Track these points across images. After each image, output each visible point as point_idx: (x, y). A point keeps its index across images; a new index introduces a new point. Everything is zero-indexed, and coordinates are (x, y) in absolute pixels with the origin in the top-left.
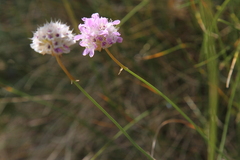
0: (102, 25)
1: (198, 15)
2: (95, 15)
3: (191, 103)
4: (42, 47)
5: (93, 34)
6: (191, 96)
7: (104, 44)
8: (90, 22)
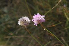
0: (40, 17)
1: (65, 14)
2: (38, 14)
3: (63, 38)
4: (21, 24)
5: (37, 19)
6: (63, 37)
7: (40, 22)
8: (36, 16)
